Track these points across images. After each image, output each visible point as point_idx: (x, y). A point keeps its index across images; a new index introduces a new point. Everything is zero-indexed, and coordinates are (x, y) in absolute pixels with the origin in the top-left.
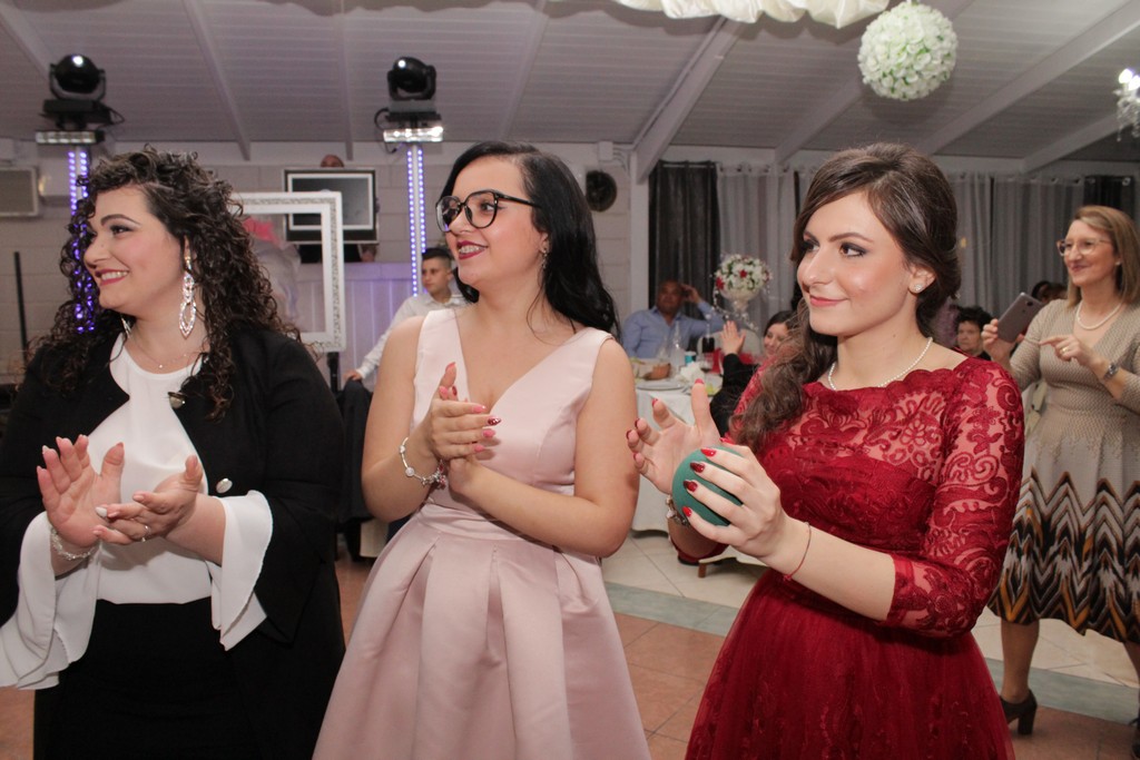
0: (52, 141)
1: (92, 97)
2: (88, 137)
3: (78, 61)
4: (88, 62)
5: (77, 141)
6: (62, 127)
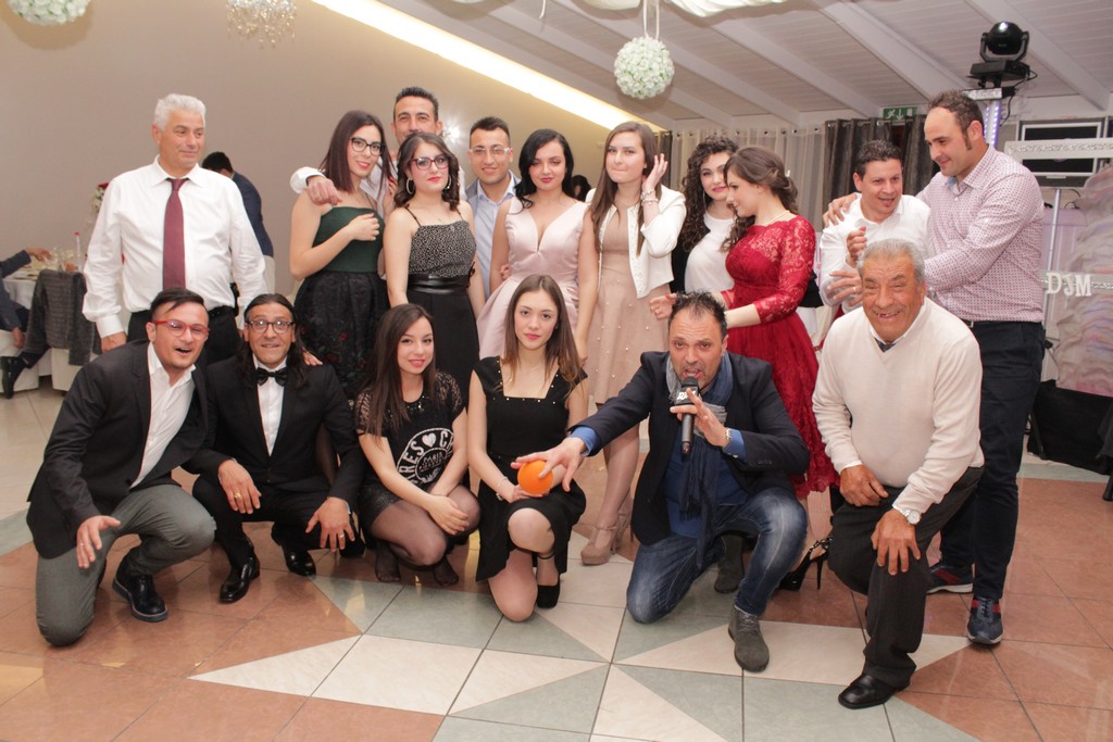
1: (1013, 57)
2: (998, 93)
3: (1003, 27)
4: (1012, 27)
5: (991, 97)
6: (982, 86)
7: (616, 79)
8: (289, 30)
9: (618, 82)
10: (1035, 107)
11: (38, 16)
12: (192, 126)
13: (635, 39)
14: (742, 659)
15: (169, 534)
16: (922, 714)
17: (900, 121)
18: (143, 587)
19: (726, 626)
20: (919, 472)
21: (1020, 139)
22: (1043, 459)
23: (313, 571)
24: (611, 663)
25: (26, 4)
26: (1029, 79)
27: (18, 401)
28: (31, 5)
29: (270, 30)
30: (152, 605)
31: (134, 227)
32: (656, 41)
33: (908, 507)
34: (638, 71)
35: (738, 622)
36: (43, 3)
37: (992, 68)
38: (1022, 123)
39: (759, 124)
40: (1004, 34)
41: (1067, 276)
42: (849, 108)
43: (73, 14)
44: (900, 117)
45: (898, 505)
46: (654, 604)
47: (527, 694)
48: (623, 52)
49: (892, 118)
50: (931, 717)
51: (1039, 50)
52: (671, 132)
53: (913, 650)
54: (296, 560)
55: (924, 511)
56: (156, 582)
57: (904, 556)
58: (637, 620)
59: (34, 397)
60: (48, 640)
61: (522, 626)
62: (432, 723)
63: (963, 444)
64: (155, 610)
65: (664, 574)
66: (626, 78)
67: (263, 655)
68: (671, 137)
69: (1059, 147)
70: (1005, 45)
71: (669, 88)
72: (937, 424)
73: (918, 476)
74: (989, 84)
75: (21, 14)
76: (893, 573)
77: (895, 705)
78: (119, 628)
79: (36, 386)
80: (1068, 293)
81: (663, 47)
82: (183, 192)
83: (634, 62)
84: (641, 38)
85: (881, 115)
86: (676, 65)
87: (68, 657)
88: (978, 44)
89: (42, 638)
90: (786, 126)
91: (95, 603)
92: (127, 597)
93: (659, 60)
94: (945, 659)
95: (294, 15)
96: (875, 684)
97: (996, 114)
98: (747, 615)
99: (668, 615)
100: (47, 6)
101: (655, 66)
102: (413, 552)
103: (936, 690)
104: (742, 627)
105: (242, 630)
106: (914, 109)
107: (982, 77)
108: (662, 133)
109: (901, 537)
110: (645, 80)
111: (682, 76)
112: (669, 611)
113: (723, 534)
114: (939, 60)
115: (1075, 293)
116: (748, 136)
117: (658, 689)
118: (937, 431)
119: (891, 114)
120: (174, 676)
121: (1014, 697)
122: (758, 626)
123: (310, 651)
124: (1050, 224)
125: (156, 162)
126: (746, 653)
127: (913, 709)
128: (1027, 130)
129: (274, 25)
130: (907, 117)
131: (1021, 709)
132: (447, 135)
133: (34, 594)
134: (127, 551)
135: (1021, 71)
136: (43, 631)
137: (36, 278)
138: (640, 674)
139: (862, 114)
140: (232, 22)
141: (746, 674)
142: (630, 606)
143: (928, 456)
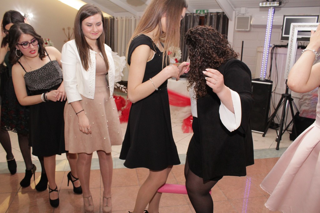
0: (264, 5)
2: (277, 4)
38: (284, 16)
44: (202, 13)
52: (114, 17)
68: (114, 19)
85: (195, 12)
106: (207, 10)
108: (110, 17)
119: (199, 12)
128: (287, 19)
130: (205, 13)
132: (27, 16)
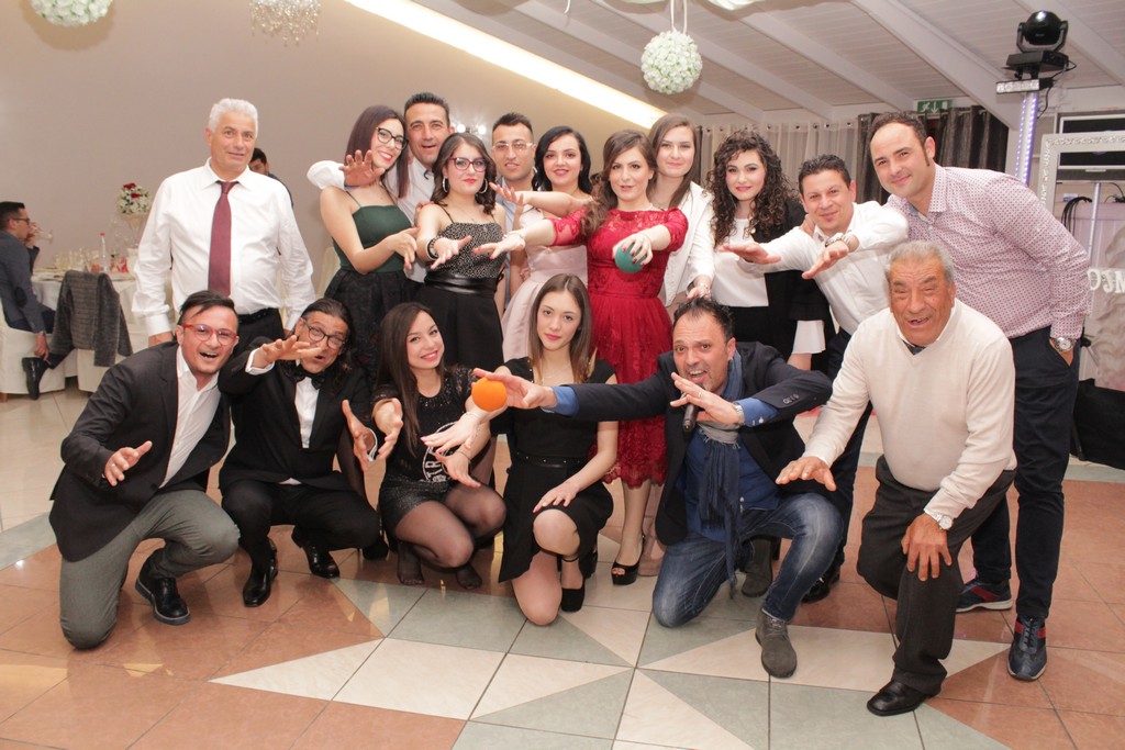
0: (1009, 90)
1: (1051, 47)
2: (1035, 85)
3: (1041, 17)
4: (1050, 16)
5: (1027, 88)
6: (1019, 78)
7: (643, 74)
8: (313, 27)
9: (646, 77)
10: (1073, 98)
11: (61, 17)
12: (241, 128)
13: (662, 34)
14: (768, 665)
15: (194, 542)
16: (953, 722)
17: (935, 114)
18: (165, 590)
19: (754, 631)
20: (952, 476)
21: (1058, 132)
22: (1081, 460)
23: (336, 573)
24: (636, 668)
25: (50, 5)
26: (1068, 70)
27: (44, 403)
28: (54, 6)
29: (294, 28)
30: (175, 608)
31: (182, 228)
32: (684, 35)
33: (940, 513)
34: (665, 65)
35: (766, 626)
36: (67, 4)
37: (1030, 58)
38: (1060, 116)
39: (790, 119)
40: (1042, 23)
41: (1107, 272)
42: (883, 102)
43: (96, 15)
44: (935, 111)
45: (930, 509)
46: (680, 607)
47: (549, 699)
48: (650, 47)
49: (926, 112)
50: (962, 725)
51: (1077, 40)
53: (944, 657)
54: (319, 562)
55: (956, 516)
56: (178, 584)
57: (935, 562)
58: (662, 623)
59: (61, 398)
60: (72, 643)
61: (547, 629)
62: (453, 728)
63: (997, 448)
64: (178, 613)
65: (691, 578)
66: (654, 73)
67: (284, 659)
69: (1098, 140)
70: (1042, 35)
71: (697, 83)
72: (971, 428)
73: (951, 480)
74: (1026, 75)
75: (44, 15)
76: (923, 579)
77: (924, 710)
78: (143, 630)
79: (63, 387)
80: (1107, 290)
81: (691, 41)
82: (233, 195)
83: (661, 56)
84: (669, 32)
85: (915, 109)
86: (704, 58)
87: (92, 660)
88: (1015, 35)
89: (65, 641)
90: (818, 120)
91: (118, 607)
92: (150, 599)
93: (688, 54)
94: (977, 665)
95: (318, 12)
96: (905, 691)
97: (1034, 106)
98: (775, 619)
99: (693, 620)
100: (70, 7)
101: (683, 60)
102: (440, 553)
103: (968, 698)
104: (768, 632)
105: (264, 634)
106: (949, 102)
107: (1018, 68)
109: (932, 543)
110: (672, 75)
111: (710, 70)
112: (696, 615)
113: (753, 538)
114: (975, 51)
115: (1115, 289)
116: (780, 131)
117: (682, 695)
118: (971, 435)
119: (926, 107)
120: (196, 679)
121: (1048, 705)
122: (786, 631)
123: (331, 654)
124: (1089, 219)
125: (207, 164)
126: (772, 659)
127: (944, 717)
128: (1065, 122)
129: (298, 23)
130: (942, 111)
131: (1056, 718)
133: (58, 596)
134: (151, 552)
135: (1059, 62)
136: (67, 634)
137: (61, 279)
138: (665, 679)
139: (896, 108)
140: (255, 20)
141: (773, 679)
142: (655, 611)
143: (961, 460)
